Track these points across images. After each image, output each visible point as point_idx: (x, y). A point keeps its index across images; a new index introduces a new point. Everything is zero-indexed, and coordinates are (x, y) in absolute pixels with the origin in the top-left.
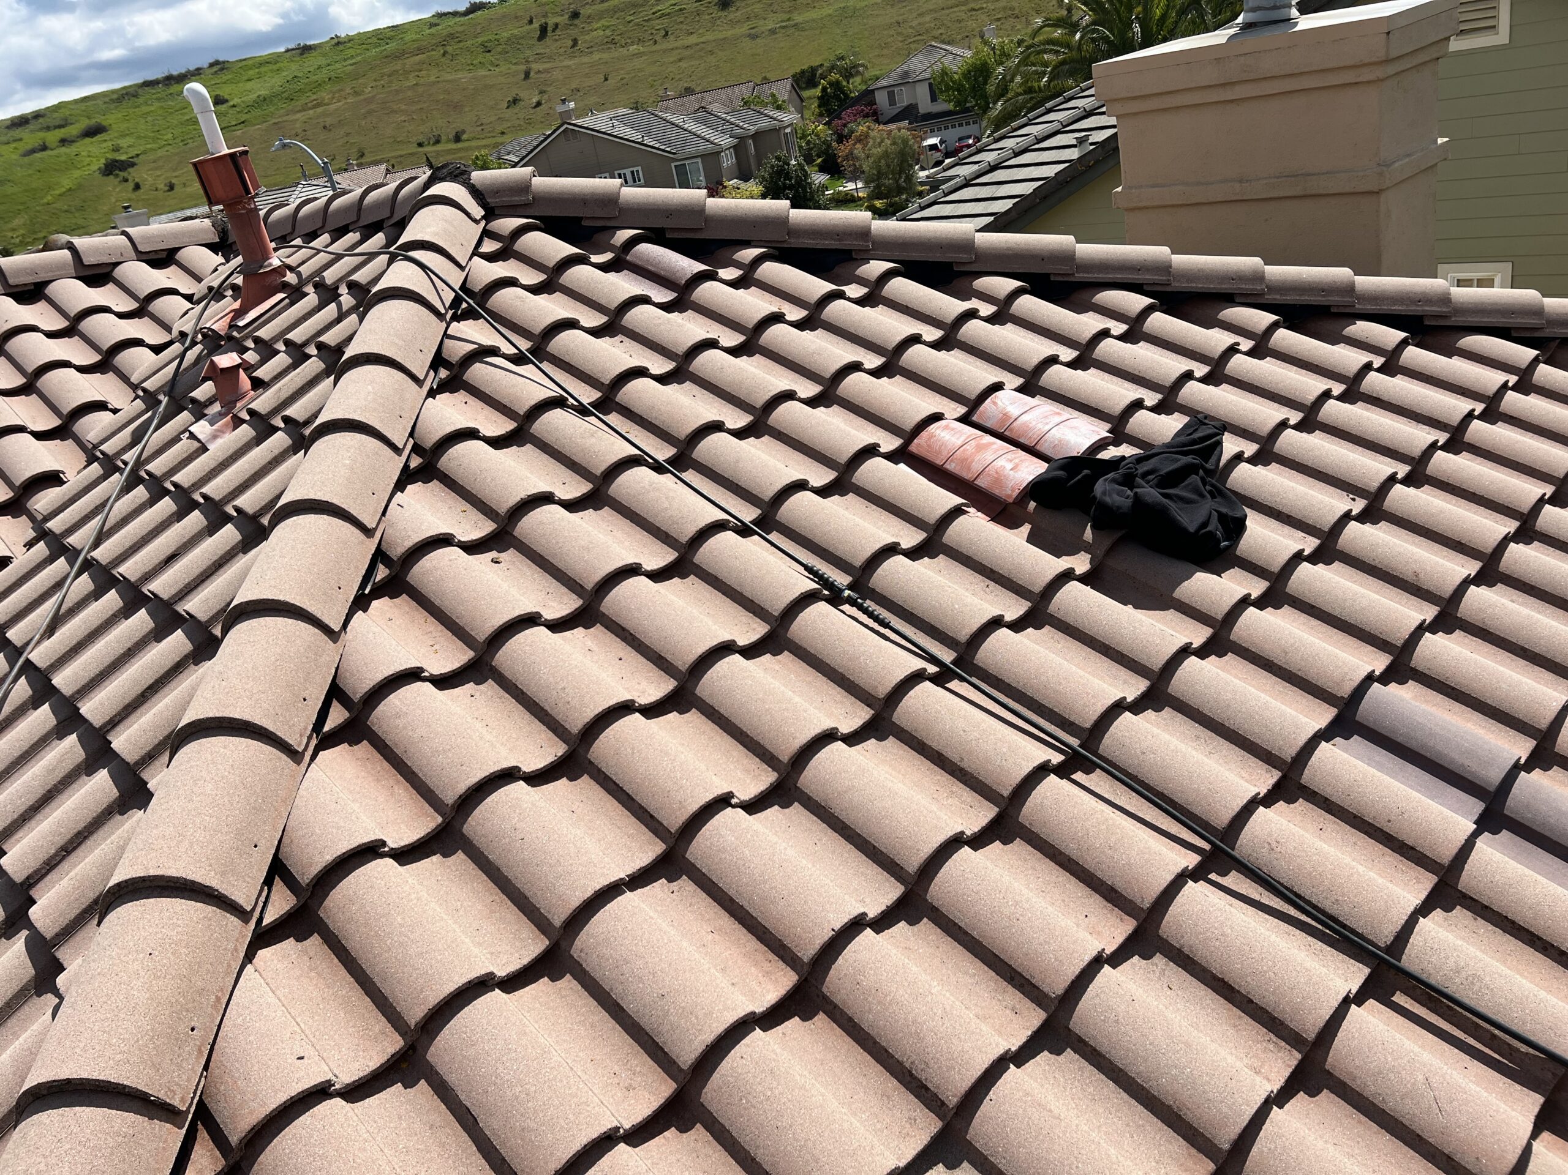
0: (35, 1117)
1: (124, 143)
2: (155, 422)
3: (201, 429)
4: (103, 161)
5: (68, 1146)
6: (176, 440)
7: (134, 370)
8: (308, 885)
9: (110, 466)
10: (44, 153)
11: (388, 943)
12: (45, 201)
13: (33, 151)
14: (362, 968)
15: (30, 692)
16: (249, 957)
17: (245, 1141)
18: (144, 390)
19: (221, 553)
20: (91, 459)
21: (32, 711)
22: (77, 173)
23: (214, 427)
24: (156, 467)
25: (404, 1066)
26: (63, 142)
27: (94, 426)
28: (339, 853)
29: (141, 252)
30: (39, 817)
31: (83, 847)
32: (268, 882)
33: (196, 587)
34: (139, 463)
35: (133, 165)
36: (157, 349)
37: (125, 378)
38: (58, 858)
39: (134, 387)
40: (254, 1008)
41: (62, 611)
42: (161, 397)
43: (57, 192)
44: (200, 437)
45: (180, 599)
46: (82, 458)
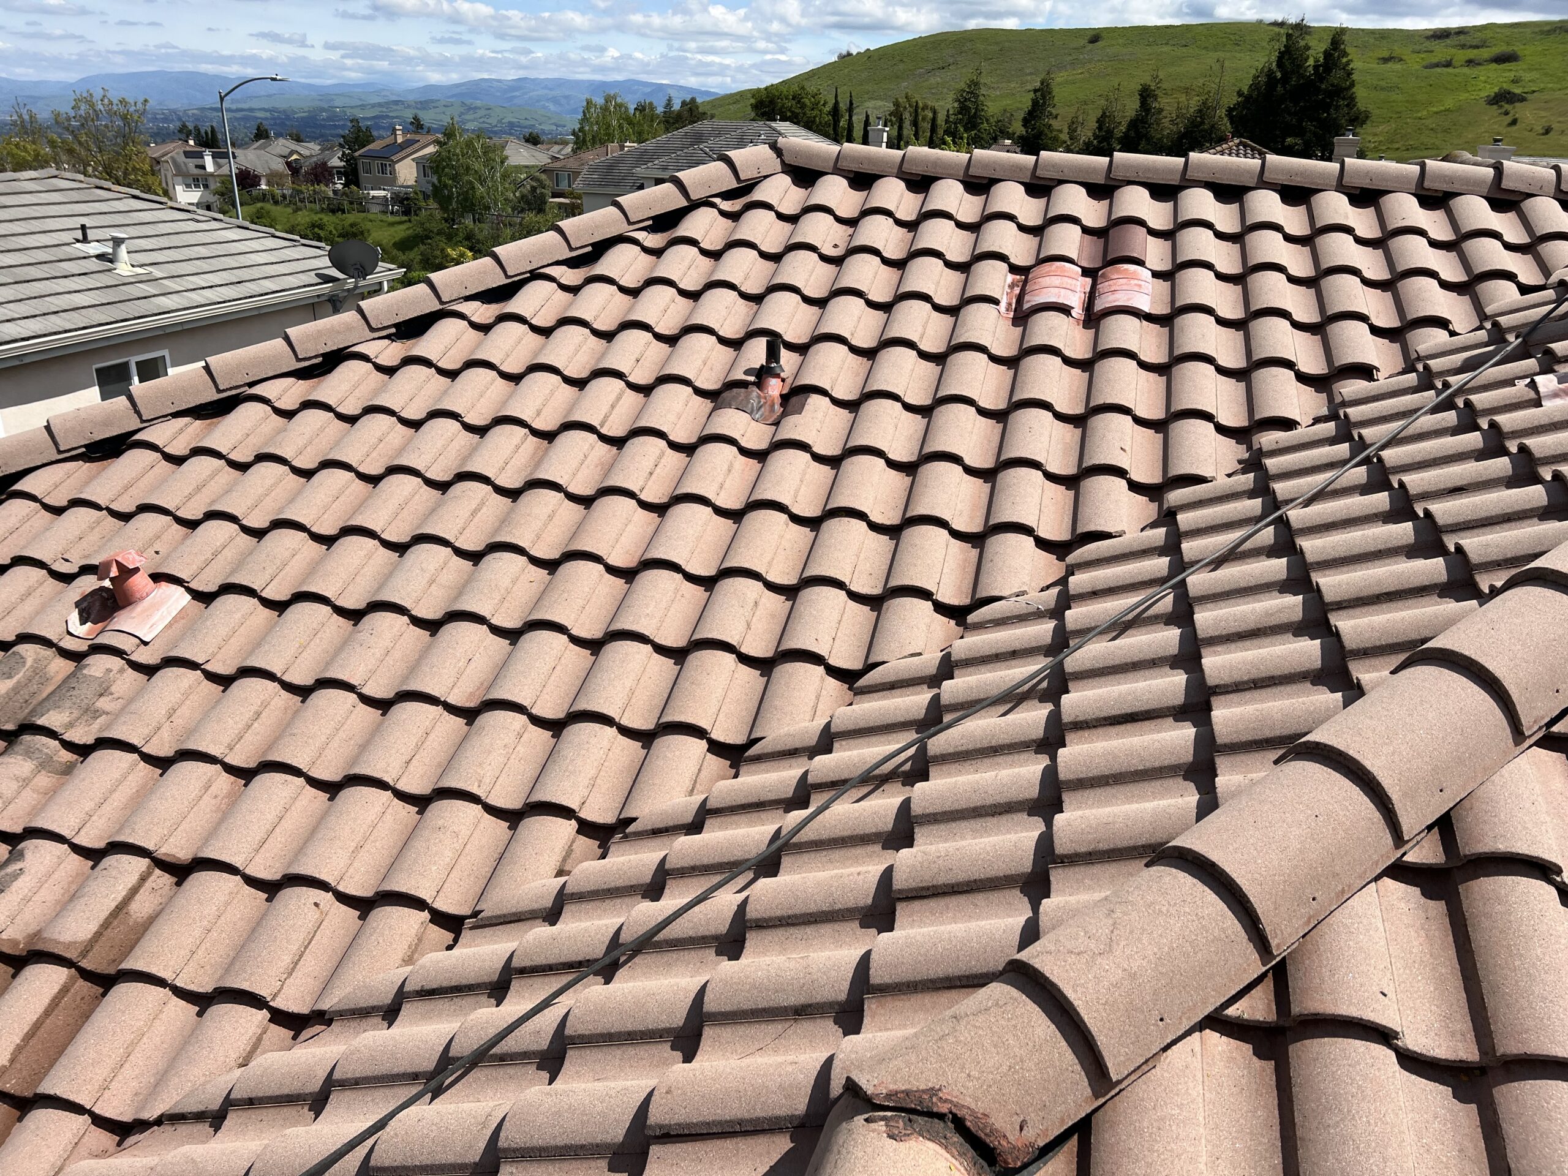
0: (1174, 870)
1: (1527, 76)
2: (1498, 358)
3: (1546, 383)
4: (1496, 90)
6: (1510, 382)
7: (1492, 301)
8: (1465, 856)
9: (1426, 382)
10: (1445, 69)
11: (1517, 963)
12: (1419, 115)
13: (1437, 65)
14: (1475, 964)
15: (1272, 541)
16: (1377, 879)
17: (1303, 1018)
18: (1495, 324)
19: (1517, 508)
20: (1409, 368)
21: (1264, 557)
22: (1464, 96)
23: (1561, 386)
24: (1480, 400)
25: (1465, 1078)
26: (1470, 62)
27: (1430, 339)
28: (1513, 850)
30: (1240, 644)
31: (1269, 690)
32: (1430, 828)
33: (1473, 528)
34: (1461, 390)
35: (1522, 99)
36: (1524, 289)
37: (1478, 306)
38: (1246, 686)
39: (1483, 316)
40: (1365, 922)
41: (1329, 489)
42: (1511, 338)
43: (1435, 109)
44: (1541, 389)
45: (1452, 531)
46: (1400, 365)
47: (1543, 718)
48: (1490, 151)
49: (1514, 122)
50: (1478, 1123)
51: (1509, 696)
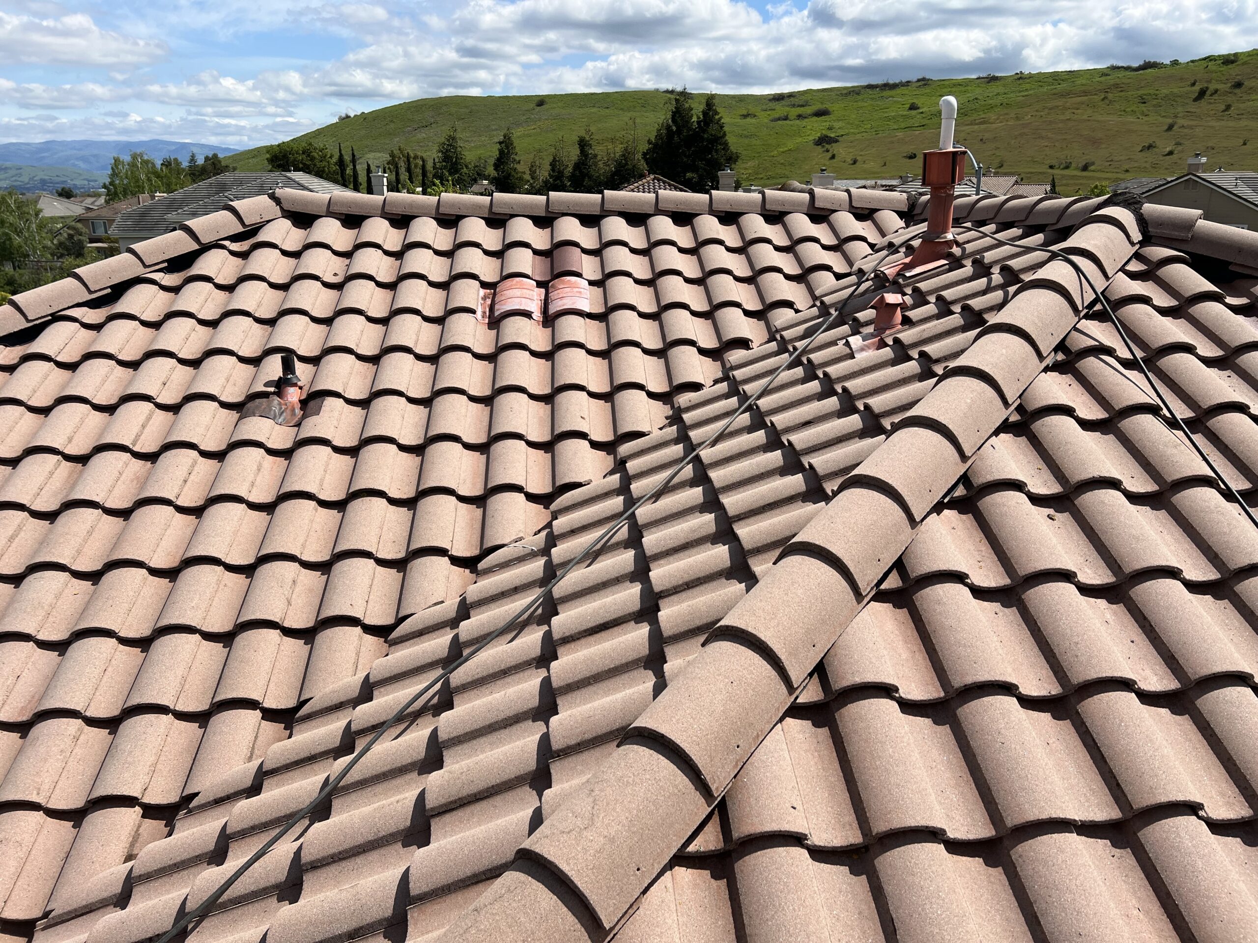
0: (635, 747)
1: (837, 125)
2: (825, 326)
3: (856, 341)
4: (819, 135)
5: (648, 777)
6: (834, 343)
7: (819, 286)
8: (836, 691)
9: (783, 347)
10: (785, 122)
11: (878, 763)
12: (772, 154)
13: (779, 119)
14: (852, 770)
15: (692, 475)
16: (781, 720)
17: (742, 840)
18: (822, 303)
19: (844, 432)
20: (772, 339)
21: (688, 487)
22: (799, 140)
23: (864, 343)
24: (816, 357)
25: (855, 857)
26: (800, 117)
27: (782, 317)
28: (866, 681)
29: (853, 207)
30: (676, 556)
31: (698, 588)
32: (811, 675)
33: (819, 449)
34: (805, 351)
35: (837, 141)
36: (839, 277)
37: (811, 290)
38: (682, 588)
39: (815, 298)
40: (776, 755)
41: (726, 432)
42: (832, 311)
43: (781, 150)
44: (853, 346)
45: (806, 454)
46: (766, 337)
47: (872, 581)
48: (820, 177)
49: (833, 157)
50: (869, 889)
51: (848, 569)
